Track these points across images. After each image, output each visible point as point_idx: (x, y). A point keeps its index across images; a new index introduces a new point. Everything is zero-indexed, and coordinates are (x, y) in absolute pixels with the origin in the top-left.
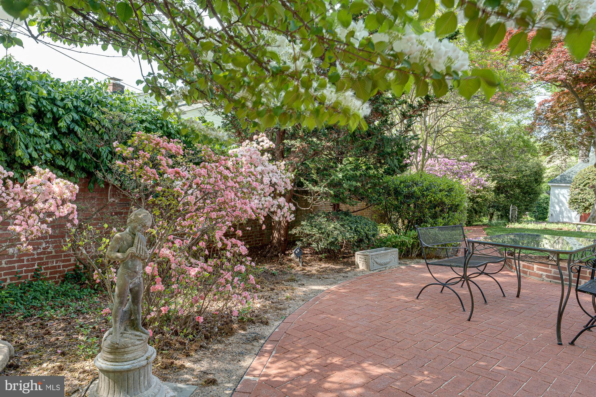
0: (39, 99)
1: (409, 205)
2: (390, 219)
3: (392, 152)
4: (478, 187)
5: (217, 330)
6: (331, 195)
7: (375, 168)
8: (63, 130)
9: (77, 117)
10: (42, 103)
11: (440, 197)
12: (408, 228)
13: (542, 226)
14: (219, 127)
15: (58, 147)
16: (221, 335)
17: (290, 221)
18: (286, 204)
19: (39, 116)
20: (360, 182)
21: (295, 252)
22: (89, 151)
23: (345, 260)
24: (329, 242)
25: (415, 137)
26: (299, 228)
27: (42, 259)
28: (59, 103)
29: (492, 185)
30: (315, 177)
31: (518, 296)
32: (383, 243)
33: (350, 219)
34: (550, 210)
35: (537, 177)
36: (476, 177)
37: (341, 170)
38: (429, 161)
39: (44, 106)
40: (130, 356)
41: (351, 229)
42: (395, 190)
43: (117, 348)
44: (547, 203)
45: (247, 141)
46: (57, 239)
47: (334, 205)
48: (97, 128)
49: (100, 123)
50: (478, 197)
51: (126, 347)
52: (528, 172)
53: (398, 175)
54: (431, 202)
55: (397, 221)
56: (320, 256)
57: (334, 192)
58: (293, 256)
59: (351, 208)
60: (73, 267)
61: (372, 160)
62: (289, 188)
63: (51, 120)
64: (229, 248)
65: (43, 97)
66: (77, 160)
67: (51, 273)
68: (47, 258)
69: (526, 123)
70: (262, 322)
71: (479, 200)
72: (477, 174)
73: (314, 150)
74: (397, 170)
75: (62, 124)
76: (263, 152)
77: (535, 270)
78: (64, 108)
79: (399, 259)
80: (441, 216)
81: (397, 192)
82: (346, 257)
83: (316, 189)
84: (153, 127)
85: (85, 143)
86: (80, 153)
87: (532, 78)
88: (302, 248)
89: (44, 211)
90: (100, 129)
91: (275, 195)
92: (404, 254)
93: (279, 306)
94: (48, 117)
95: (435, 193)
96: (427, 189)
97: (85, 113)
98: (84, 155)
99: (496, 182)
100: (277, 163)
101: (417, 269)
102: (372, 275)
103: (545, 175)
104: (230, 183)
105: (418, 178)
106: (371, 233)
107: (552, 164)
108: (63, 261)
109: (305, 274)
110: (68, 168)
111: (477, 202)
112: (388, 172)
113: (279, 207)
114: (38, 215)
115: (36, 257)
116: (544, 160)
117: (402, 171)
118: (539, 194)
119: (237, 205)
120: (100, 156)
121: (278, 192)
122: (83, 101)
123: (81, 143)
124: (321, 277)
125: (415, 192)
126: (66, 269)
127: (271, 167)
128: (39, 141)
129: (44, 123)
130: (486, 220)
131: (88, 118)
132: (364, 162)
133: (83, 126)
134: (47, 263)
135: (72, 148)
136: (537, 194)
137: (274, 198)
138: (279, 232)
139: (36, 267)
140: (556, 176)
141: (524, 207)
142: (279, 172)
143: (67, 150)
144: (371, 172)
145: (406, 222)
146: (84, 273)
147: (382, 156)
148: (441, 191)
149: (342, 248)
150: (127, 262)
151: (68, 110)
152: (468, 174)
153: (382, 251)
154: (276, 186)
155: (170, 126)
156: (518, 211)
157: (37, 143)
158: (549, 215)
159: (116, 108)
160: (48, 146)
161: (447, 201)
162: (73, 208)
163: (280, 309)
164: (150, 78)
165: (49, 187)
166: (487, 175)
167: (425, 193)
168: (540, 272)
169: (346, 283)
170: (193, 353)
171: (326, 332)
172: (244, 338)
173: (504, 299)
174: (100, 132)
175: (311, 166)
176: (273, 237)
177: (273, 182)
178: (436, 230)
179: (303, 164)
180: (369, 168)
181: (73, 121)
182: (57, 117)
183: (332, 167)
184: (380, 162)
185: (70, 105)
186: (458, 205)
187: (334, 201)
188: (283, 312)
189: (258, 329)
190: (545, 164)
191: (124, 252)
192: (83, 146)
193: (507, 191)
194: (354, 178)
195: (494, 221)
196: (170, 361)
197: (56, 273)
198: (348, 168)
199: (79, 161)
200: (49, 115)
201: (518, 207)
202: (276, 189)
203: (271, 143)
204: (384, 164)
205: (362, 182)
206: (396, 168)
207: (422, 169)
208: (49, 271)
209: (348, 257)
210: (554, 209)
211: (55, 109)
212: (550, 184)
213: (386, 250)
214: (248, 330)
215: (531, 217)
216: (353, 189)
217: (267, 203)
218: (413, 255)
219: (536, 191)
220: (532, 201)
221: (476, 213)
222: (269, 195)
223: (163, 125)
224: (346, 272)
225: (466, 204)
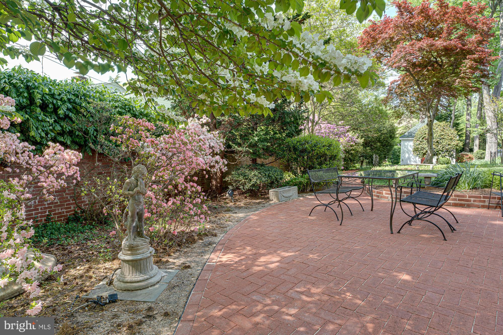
0: (43, 95)
1: (303, 157)
2: (291, 168)
3: (291, 121)
4: (352, 143)
5: (185, 241)
6: (251, 153)
7: (280, 133)
8: (61, 116)
9: (70, 106)
10: (46, 98)
11: (323, 150)
12: (304, 172)
13: (395, 167)
14: (169, 109)
15: (58, 128)
16: (188, 243)
17: (224, 171)
18: (221, 160)
19: (44, 107)
20: (270, 143)
21: (228, 193)
22: (80, 130)
23: (263, 196)
24: (251, 184)
25: (307, 110)
26: (230, 176)
27: (51, 207)
28: (57, 97)
29: (361, 141)
30: (239, 141)
31: (372, 210)
32: (288, 184)
33: (265, 169)
34: (402, 157)
35: (391, 134)
36: (350, 136)
37: (256, 135)
38: (317, 127)
39: (47, 100)
40: (140, 251)
41: (266, 175)
42: (294, 147)
43: (133, 247)
44: (399, 152)
45: (191, 118)
46: (61, 193)
47: (253, 160)
48: (85, 114)
49: (87, 110)
50: (352, 150)
51: (138, 246)
52: (385, 131)
53: (296, 137)
54: (317, 154)
55: (297, 169)
56: (245, 195)
57: (253, 150)
58: (227, 195)
59: (264, 161)
60: (73, 212)
61: (277, 128)
62: (223, 149)
63: (52, 110)
64: (189, 188)
65: (46, 94)
66: (71, 136)
67: (58, 217)
68: (54, 207)
69: (383, 96)
70: (212, 235)
71: (353, 152)
72: (350, 134)
73: (238, 123)
74: (294, 134)
75: (61, 112)
76: (203, 125)
77: (384, 194)
78: (61, 100)
79: (298, 193)
80: (325, 163)
81: (295, 149)
82: (263, 195)
83: (240, 149)
84: (124, 111)
85: (77, 125)
86: (74, 132)
87: (385, 65)
88: (233, 190)
89: (58, 172)
90: (87, 114)
91: (214, 154)
92: (302, 190)
93: (222, 226)
94: (50, 107)
95: (320, 148)
96: (315, 146)
97: (75, 103)
98: (77, 133)
99: (363, 139)
100: (213, 132)
101: (310, 199)
102: (281, 204)
103: (397, 132)
104: (189, 147)
105: (308, 139)
106: (279, 177)
107: (401, 125)
108: (66, 208)
109: (236, 207)
110: (66, 143)
111: (351, 154)
112: (289, 135)
113: (217, 162)
114: (53, 175)
115: (47, 206)
116: (396, 123)
117: (298, 134)
118: (393, 146)
119: (194, 161)
120: (88, 134)
121: (215, 152)
122: (73, 95)
123: (75, 124)
124: (247, 207)
125: (307, 148)
126: (68, 214)
127: (209, 135)
128: (45, 124)
129: (47, 112)
130: (358, 166)
131: (78, 107)
132: (272, 129)
133: (74, 112)
134: (55, 210)
135: (69, 129)
136: (391, 146)
137: (213, 156)
138: (216, 180)
139: (47, 213)
140: (405, 132)
141: (383, 156)
142: (215, 139)
143: (65, 130)
144: (277, 136)
145: (302, 169)
146: (81, 216)
147: (284, 124)
148: (324, 146)
149: (260, 188)
150: (135, 197)
151: (64, 102)
152: (344, 134)
153: (287, 188)
154: (213, 149)
155: (134, 109)
156: (379, 159)
157: (43, 126)
158: (401, 160)
159: (97, 98)
160: (51, 128)
161: (328, 153)
162: (77, 169)
163: (223, 227)
164: (132, 82)
165: (62, 155)
166: (357, 135)
167: (313, 148)
168: (387, 195)
169: (264, 209)
170: (172, 254)
171: (254, 237)
172: (203, 244)
173: (363, 212)
174: (87, 117)
175: (236, 134)
176: (212, 184)
177: (211, 146)
178: (321, 173)
179: (230, 132)
180: (275, 133)
181: (68, 109)
182: (57, 107)
183: (250, 134)
184: (283, 129)
185: (65, 98)
186: (336, 155)
187: (253, 157)
188: (225, 229)
189: (210, 239)
190: (396, 125)
191: (132, 190)
192: (76, 127)
193: (371, 145)
194: (266, 140)
195: (364, 166)
196: (158, 259)
197: (61, 217)
198: (261, 134)
199: (73, 137)
200: (51, 106)
201: (379, 156)
202: (213, 151)
203: (207, 118)
204: (286, 130)
205: (271, 143)
206: (293, 133)
207: (312, 132)
208: (56, 216)
209: (265, 195)
210: (404, 156)
211: (55, 102)
212: (400, 139)
213: (289, 187)
214: (205, 240)
215: (389, 162)
216: (265, 148)
217: (208, 160)
218: (307, 190)
219: (391, 144)
220: (389, 151)
221: (351, 161)
222: (209, 155)
223: (130, 109)
224: (263, 204)
225: (342, 155)
